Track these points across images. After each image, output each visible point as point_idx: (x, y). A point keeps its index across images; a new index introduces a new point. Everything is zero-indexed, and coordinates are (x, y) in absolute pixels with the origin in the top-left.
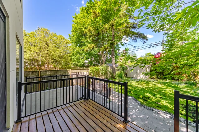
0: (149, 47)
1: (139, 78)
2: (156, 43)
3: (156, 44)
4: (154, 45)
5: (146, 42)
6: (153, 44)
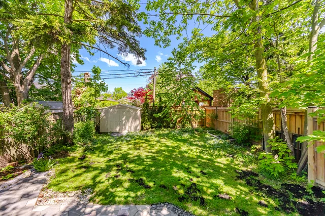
0: (136, 75)
1: (125, 132)
2: (147, 71)
3: (146, 73)
4: (144, 73)
5: (141, 63)
6: (142, 72)
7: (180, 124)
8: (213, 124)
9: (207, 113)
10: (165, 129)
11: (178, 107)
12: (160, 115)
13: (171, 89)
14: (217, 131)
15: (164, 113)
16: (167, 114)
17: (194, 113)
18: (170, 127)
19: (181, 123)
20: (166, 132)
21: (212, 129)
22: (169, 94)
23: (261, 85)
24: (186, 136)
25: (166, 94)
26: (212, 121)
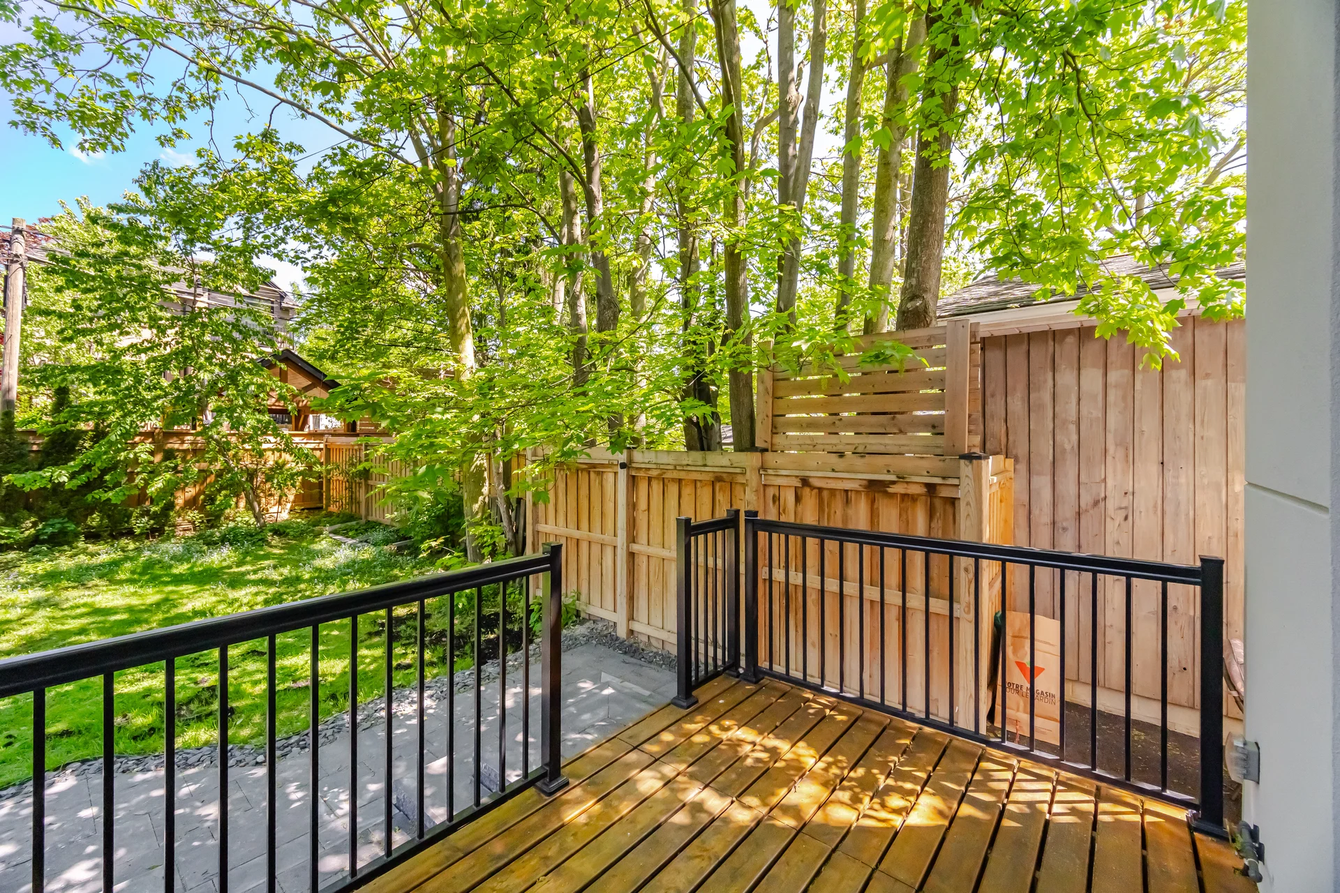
7: (193, 514)
8: (353, 500)
9: (333, 458)
10: (91, 548)
11: (180, 435)
12: (62, 475)
13: (137, 349)
14: (368, 522)
15: (87, 467)
16: (104, 472)
17: (271, 459)
18: (130, 533)
19: (201, 509)
20: (104, 558)
21: (351, 518)
22: (119, 371)
23: (459, 376)
24: (219, 557)
25: (103, 373)
26: (350, 488)
